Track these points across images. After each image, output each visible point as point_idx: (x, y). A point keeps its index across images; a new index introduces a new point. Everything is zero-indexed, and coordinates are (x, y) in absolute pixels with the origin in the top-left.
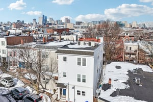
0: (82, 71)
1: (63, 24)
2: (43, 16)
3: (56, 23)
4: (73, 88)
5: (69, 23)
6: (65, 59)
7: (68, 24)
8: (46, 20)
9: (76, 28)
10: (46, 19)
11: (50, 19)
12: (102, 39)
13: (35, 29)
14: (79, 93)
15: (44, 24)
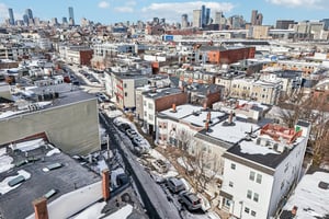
0: (254, 187)
1: (243, 26)
2: (204, 7)
3: (229, 23)
4: (241, 203)
5: (260, 24)
6: (233, 167)
7: (256, 28)
8: (208, 17)
9: (275, 37)
10: (208, 13)
11: (218, 13)
12: (305, 131)
13: (187, 53)
14: (247, 210)
15: (203, 26)
